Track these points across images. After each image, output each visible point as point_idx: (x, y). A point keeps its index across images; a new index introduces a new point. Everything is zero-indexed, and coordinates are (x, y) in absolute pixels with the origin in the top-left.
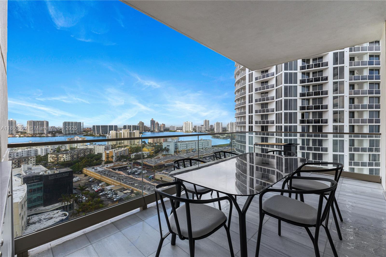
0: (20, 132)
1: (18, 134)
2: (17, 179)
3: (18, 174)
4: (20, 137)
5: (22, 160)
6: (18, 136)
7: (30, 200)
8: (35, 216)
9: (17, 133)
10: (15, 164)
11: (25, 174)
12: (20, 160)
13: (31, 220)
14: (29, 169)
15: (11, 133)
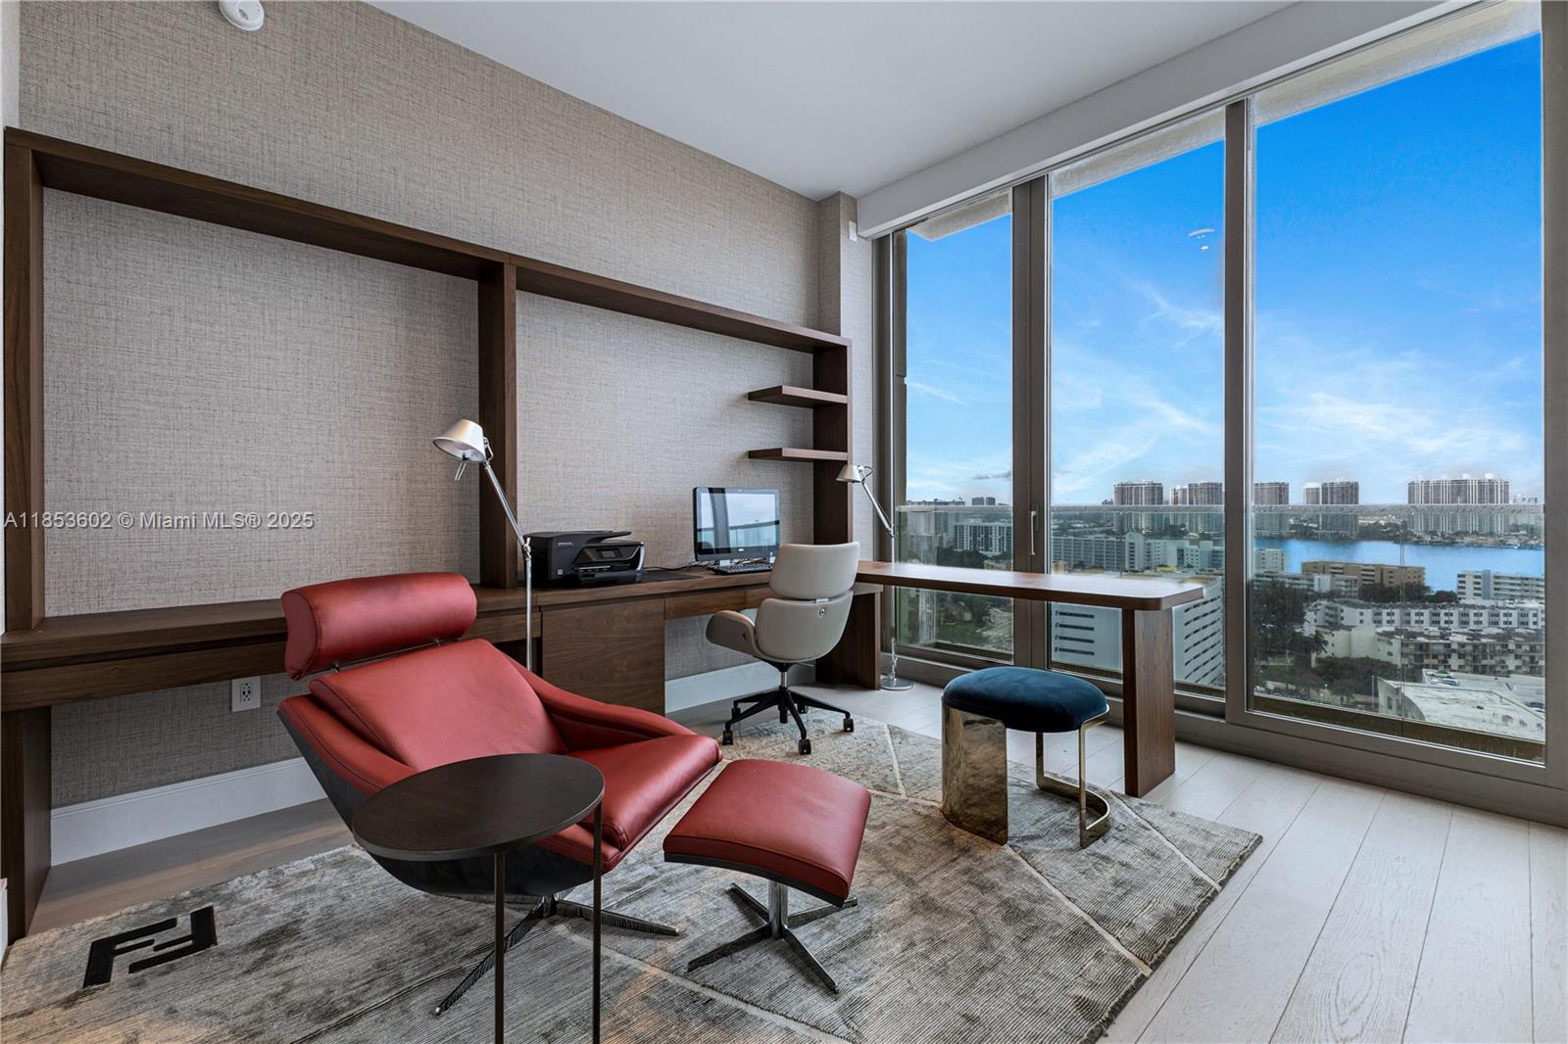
15: (1486, 529)
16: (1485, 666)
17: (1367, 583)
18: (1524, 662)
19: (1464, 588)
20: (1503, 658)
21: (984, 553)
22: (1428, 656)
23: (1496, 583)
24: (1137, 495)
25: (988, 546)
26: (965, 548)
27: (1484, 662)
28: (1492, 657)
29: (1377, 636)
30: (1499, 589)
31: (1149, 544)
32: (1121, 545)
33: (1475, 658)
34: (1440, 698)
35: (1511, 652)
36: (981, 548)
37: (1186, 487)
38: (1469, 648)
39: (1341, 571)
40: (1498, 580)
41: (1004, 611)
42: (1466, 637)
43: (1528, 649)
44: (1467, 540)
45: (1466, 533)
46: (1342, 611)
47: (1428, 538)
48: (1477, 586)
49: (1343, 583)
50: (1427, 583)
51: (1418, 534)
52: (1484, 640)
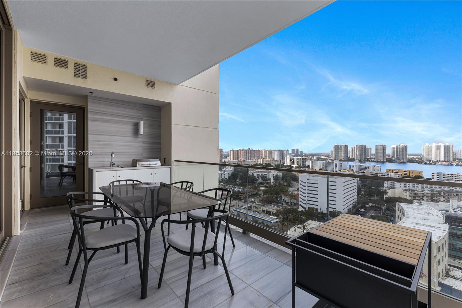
0: (458, 159)
1: (455, 162)
2: (439, 215)
3: (445, 210)
4: (457, 165)
5: (453, 194)
6: (456, 165)
7: (454, 247)
8: (457, 269)
9: (454, 160)
10: (444, 197)
11: (452, 212)
12: (451, 194)
13: (451, 272)
14: (459, 207)
15: (446, 160)
16: (434, 200)
17: (405, 175)
18: (446, 199)
19: (434, 177)
20: (440, 197)
21: (293, 166)
22: (417, 197)
23: (443, 176)
24: (340, 149)
25: (294, 163)
26: (287, 164)
27: (434, 199)
28: (436, 197)
29: (403, 191)
30: (444, 178)
31: (341, 163)
32: (333, 164)
33: (432, 198)
34: (412, 208)
35: (442, 196)
36: (292, 164)
37: (355, 146)
38: (430, 195)
39: (398, 172)
40: (444, 175)
41: (296, 182)
42: (429, 191)
43: (447, 195)
44: (440, 163)
45: (440, 161)
46: (395, 183)
47: (428, 163)
48: (438, 177)
49: (398, 175)
50: (423, 176)
51: (425, 161)
52: (434, 192)
